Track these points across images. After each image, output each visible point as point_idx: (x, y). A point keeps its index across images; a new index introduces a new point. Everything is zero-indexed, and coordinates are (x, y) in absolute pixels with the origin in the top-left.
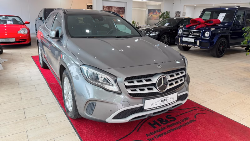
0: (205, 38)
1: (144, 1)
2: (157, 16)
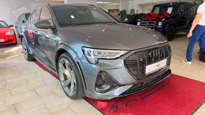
0: (159, 27)
1: (105, 3)
2: (116, 14)
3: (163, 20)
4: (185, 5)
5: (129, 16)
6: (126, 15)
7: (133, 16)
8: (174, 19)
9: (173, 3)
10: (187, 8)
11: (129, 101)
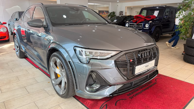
0: (146, 29)
1: (96, 4)
2: (106, 15)
3: (150, 22)
4: (170, 9)
5: (118, 18)
6: (115, 16)
7: (122, 18)
8: (160, 22)
9: (159, 7)
10: (172, 12)
11: (119, 100)
